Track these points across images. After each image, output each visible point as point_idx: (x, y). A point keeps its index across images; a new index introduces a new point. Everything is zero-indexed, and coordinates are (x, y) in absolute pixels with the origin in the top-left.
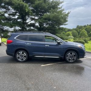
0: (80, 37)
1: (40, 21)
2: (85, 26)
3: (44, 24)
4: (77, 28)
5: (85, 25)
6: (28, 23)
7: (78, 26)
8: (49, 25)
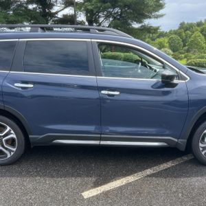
0: (188, 51)
1: (90, 7)
2: (199, 24)
3: (99, 17)
4: (180, 28)
5: (201, 22)
6: (57, 13)
7: (182, 24)
8: (115, 18)
